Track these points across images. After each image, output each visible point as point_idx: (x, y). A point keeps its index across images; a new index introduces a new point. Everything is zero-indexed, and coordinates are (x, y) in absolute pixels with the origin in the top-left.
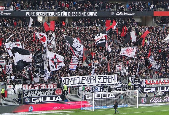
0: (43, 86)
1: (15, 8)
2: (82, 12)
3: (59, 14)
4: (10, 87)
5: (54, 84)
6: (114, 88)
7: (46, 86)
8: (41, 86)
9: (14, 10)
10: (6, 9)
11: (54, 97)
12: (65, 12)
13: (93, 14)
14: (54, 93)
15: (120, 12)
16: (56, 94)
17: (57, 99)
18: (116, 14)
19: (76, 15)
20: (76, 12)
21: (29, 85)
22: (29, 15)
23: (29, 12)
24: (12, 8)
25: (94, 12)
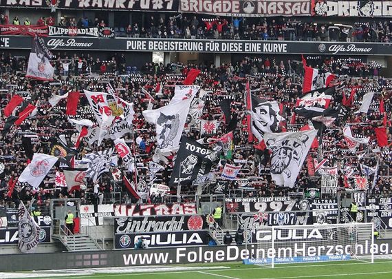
0: (161, 210)
1: (103, 32)
2: (252, 42)
3: (202, 47)
4: (86, 210)
5: (185, 205)
6: (321, 217)
7: (168, 209)
8: (156, 209)
9: (100, 36)
10: (83, 33)
11: (185, 235)
12: (215, 42)
13: (278, 49)
14: (185, 226)
15: (338, 44)
16: (191, 229)
17: (191, 240)
18: (330, 50)
19: (238, 49)
20: (239, 44)
21: (129, 207)
22: (133, 48)
23: (134, 40)
24: (96, 32)
25: (280, 43)
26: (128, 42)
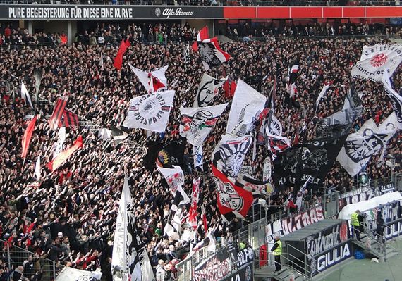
2: (106, 7)
3: (68, 14)
8: (303, 218)
11: (341, 249)
13: (125, 14)
16: (341, 239)
18: (163, 14)
20: (97, 9)
22: (15, 17)
23: (15, 7)
26: (10, 8)
